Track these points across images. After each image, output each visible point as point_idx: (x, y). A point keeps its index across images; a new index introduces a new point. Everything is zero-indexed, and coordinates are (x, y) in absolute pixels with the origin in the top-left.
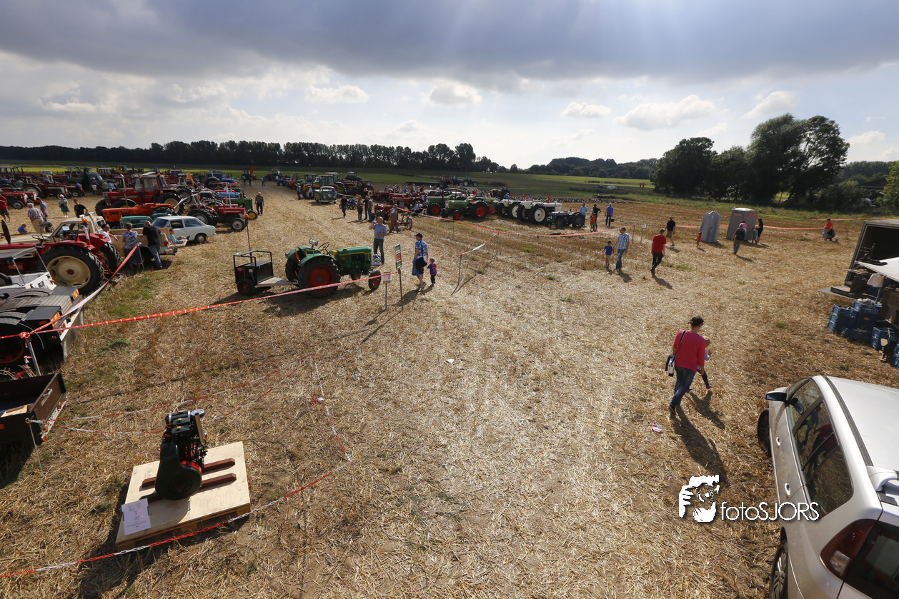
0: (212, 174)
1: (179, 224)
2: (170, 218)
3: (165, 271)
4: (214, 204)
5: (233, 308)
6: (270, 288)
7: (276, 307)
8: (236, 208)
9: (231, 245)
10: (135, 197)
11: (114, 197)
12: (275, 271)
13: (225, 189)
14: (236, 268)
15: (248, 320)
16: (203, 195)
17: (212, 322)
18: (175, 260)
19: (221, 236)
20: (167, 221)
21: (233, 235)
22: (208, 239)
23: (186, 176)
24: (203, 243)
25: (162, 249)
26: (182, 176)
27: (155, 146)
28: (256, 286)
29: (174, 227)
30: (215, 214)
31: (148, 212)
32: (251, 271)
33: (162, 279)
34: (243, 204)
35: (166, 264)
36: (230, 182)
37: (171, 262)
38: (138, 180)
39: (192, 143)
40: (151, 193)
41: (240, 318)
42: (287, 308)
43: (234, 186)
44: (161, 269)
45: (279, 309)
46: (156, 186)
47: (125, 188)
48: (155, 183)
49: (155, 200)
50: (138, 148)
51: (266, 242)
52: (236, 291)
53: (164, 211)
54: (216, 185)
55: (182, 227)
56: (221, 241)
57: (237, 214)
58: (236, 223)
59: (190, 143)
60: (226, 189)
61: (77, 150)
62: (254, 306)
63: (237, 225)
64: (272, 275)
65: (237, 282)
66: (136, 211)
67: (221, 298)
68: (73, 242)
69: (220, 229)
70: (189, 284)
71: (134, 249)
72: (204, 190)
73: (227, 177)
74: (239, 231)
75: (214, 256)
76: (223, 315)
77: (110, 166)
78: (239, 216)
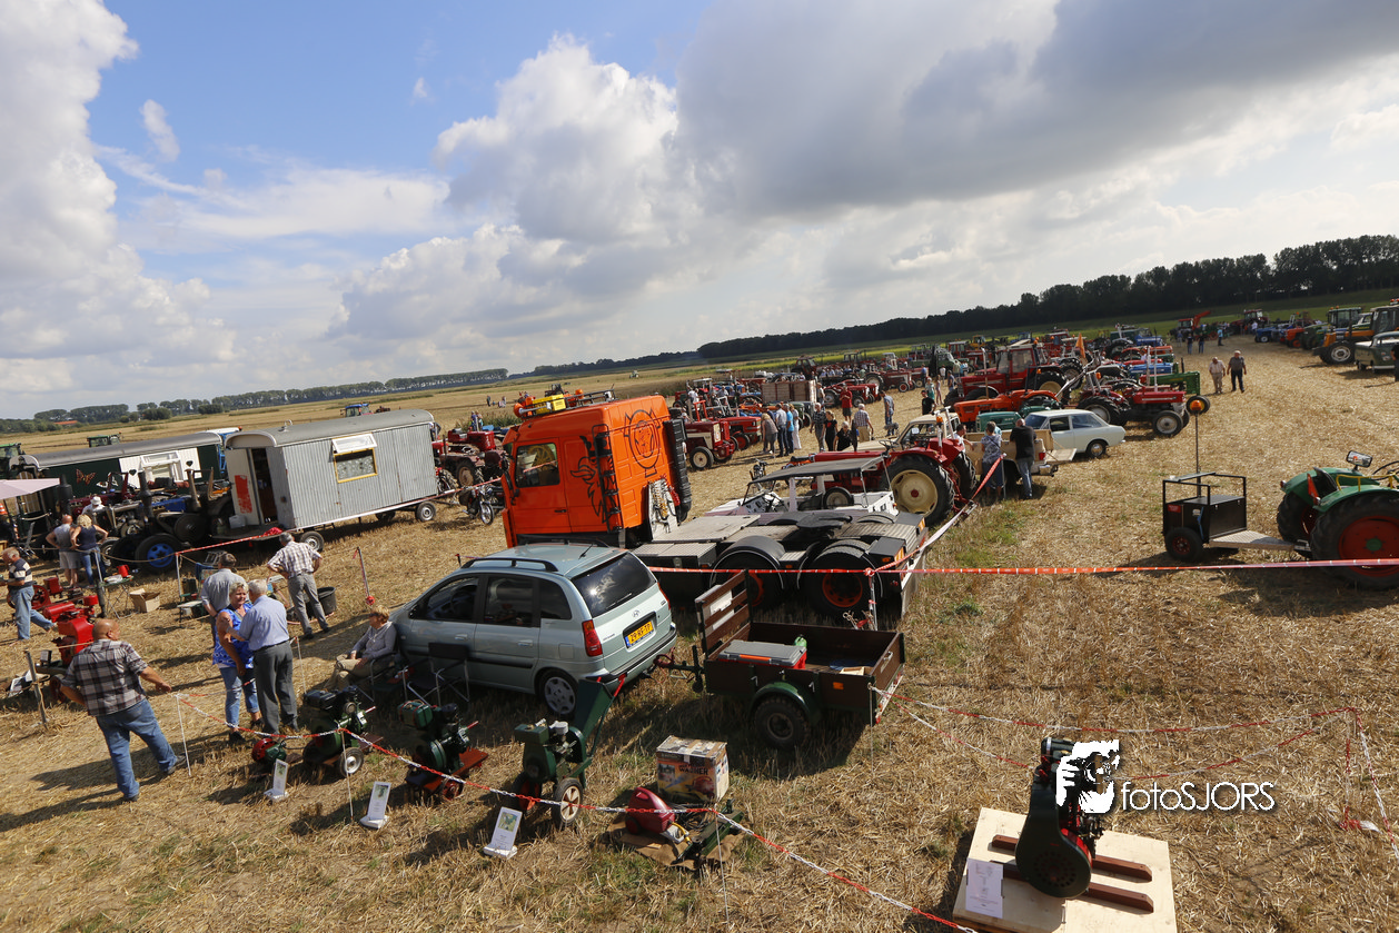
0: (1120, 332)
1: (1060, 425)
2: (1049, 413)
3: (1037, 502)
4: (1124, 386)
5: (1155, 581)
6: (1235, 551)
7: (1252, 593)
8: (1166, 392)
9: (1153, 463)
10: (998, 382)
11: (969, 385)
12: (1250, 518)
13: (1143, 358)
14: (1166, 506)
15: (1186, 610)
16: (1104, 372)
17: (1113, 600)
18: (1052, 486)
19: (1134, 446)
20: (1044, 418)
21: (1156, 443)
22: (1109, 450)
23: (1074, 342)
24: (1100, 457)
25: (1036, 466)
26: (1068, 342)
27: (1027, 298)
28: (1205, 545)
29: (1054, 428)
30: (1123, 405)
31: (1015, 405)
32: (1196, 512)
33: (1032, 515)
34: (1181, 385)
35: (1039, 491)
36: (1154, 344)
37: (1045, 488)
38: (1004, 355)
39: (1086, 284)
40: (1022, 374)
41: (1169, 603)
42: (1277, 600)
43: (1161, 352)
44: (1030, 498)
45: (1257, 598)
46: (1029, 362)
47: (985, 370)
48: (1027, 358)
49: (1025, 385)
50: (1001, 306)
51: (1229, 459)
52: (1161, 549)
53: (1039, 402)
54: (1127, 353)
55: (1067, 428)
56: (1133, 455)
57: (1169, 403)
58: (1163, 421)
59: (1082, 285)
60: (1147, 358)
61: (924, 319)
62: (1197, 585)
63: (1167, 424)
64: (1243, 525)
65: (1165, 532)
66: (999, 403)
67: (1132, 559)
68: (923, 450)
69: (1132, 432)
70: (1075, 529)
71: (996, 464)
72: (1105, 363)
73: (1148, 336)
74: (1169, 436)
75: (1120, 482)
76: (1135, 593)
77: (962, 339)
78: (1171, 408)
